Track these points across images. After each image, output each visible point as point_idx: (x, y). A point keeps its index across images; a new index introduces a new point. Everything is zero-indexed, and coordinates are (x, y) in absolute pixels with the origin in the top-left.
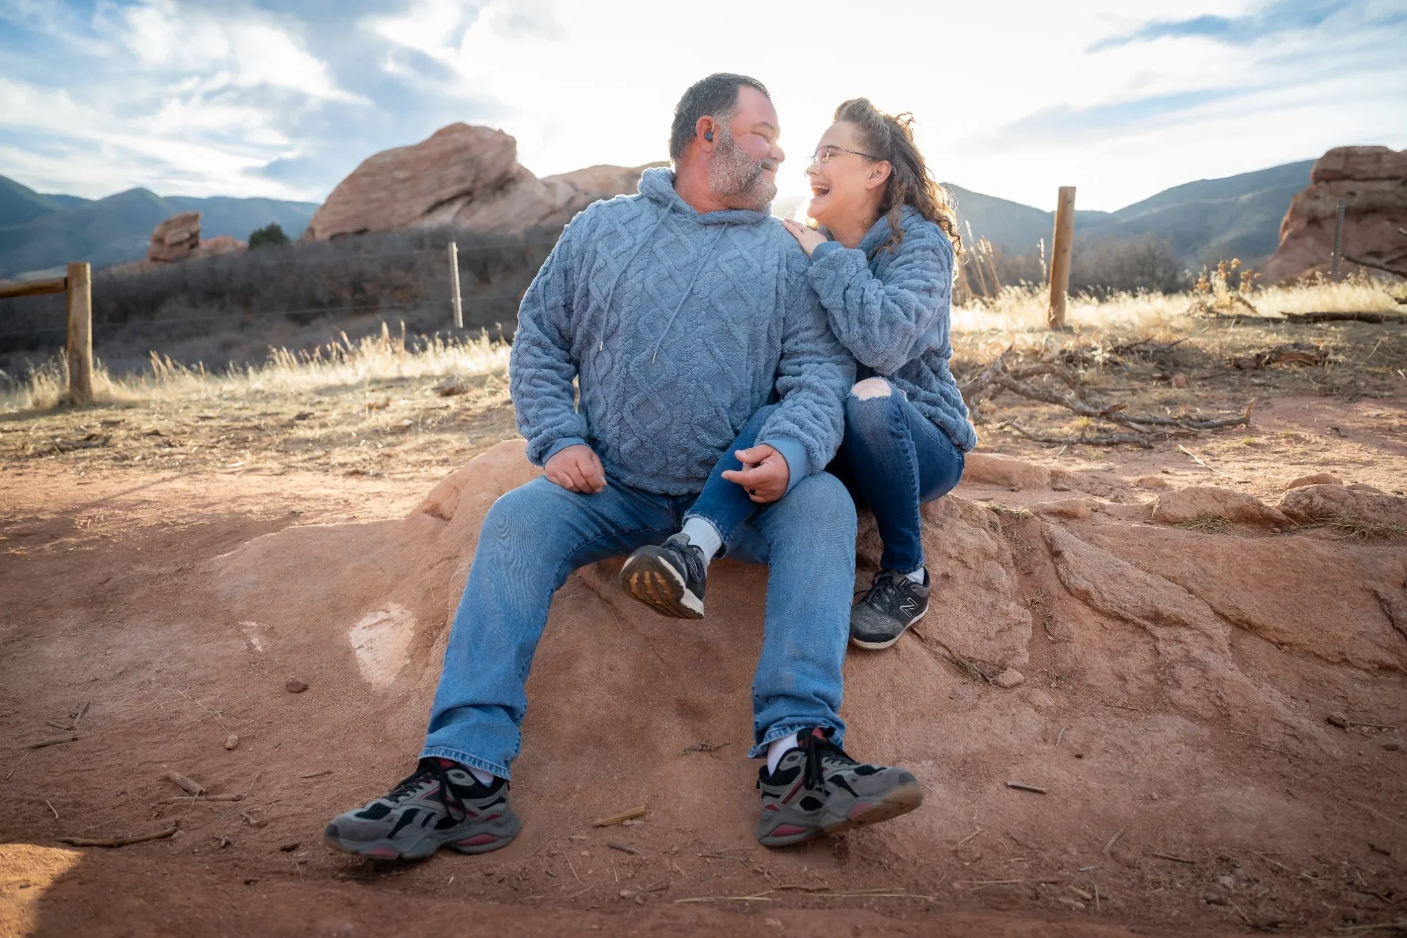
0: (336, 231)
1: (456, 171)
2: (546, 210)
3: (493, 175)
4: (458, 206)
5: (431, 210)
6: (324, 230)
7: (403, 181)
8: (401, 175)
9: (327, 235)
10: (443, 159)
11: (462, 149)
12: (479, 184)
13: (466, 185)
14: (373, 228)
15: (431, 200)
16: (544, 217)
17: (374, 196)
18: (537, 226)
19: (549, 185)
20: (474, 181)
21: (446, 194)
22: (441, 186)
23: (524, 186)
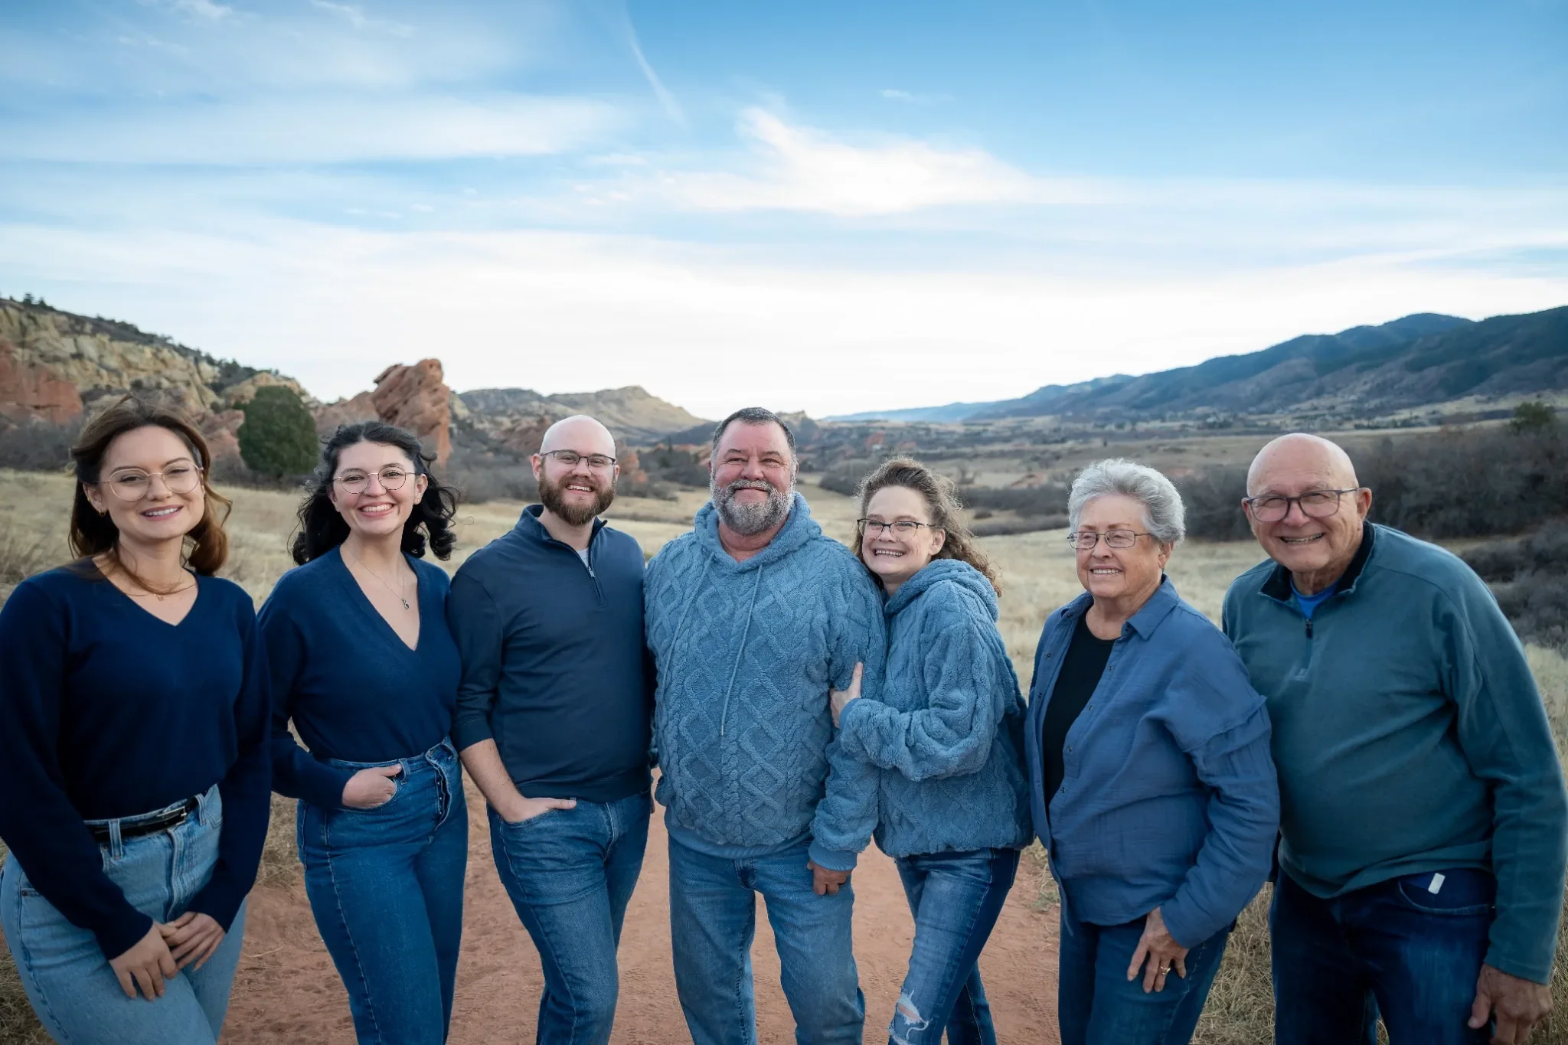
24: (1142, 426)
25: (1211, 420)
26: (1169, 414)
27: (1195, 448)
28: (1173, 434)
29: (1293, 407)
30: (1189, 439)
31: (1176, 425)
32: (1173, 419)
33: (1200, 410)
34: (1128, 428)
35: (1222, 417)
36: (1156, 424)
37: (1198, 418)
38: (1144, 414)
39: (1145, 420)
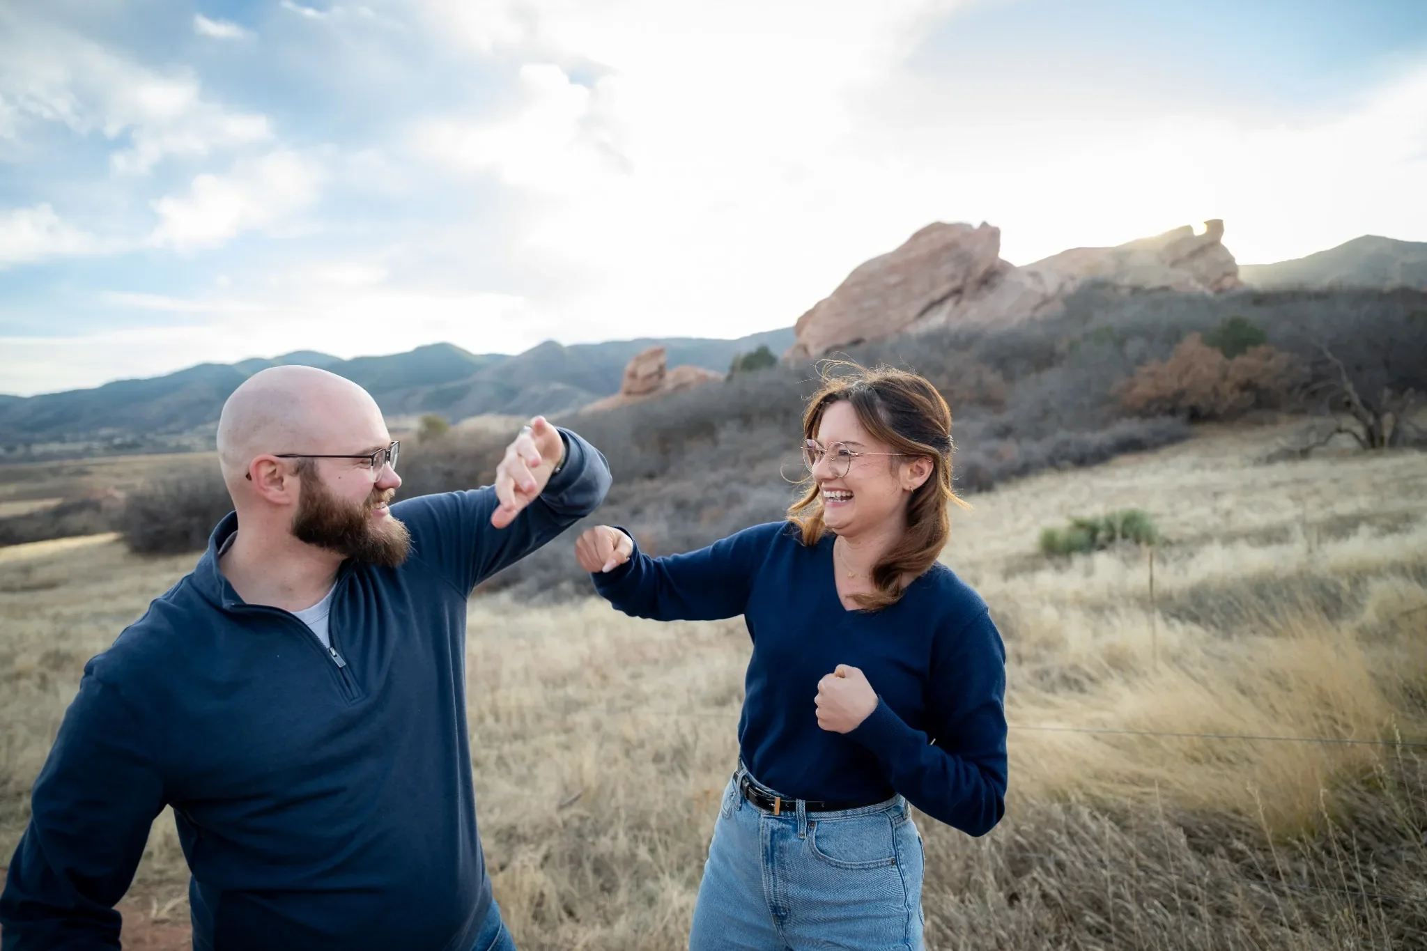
0: (829, 345)
1: (947, 268)
2: (1038, 301)
3: (980, 270)
4: (949, 305)
5: (923, 313)
6: (818, 345)
7: (895, 285)
8: (893, 279)
9: (822, 350)
10: (934, 258)
11: (950, 247)
12: (970, 280)
13: (957, 283)
14: (867, 337)
15: (924, 302)
16: (1036, 308)
17: (866, 304)
18: (1032, 320)
19: (1034, 273)
20: (965, 279)
21: (937, 294)
22: (933, 285)
23: (1009, 277)
24: (38, 449)
25: (117, 441)
26: (68, 436)
27: (105, 469)
28: (76, 455)
29: (201, 428)
30: (96, 460)
31: (79, 447)
32: (75, 441)
33: (105, 432)
34: (21, 450)
35: (129, 438)
36: (55, 447)
37: (104, 439)
38: (38, 436)
39: (40, 442)
